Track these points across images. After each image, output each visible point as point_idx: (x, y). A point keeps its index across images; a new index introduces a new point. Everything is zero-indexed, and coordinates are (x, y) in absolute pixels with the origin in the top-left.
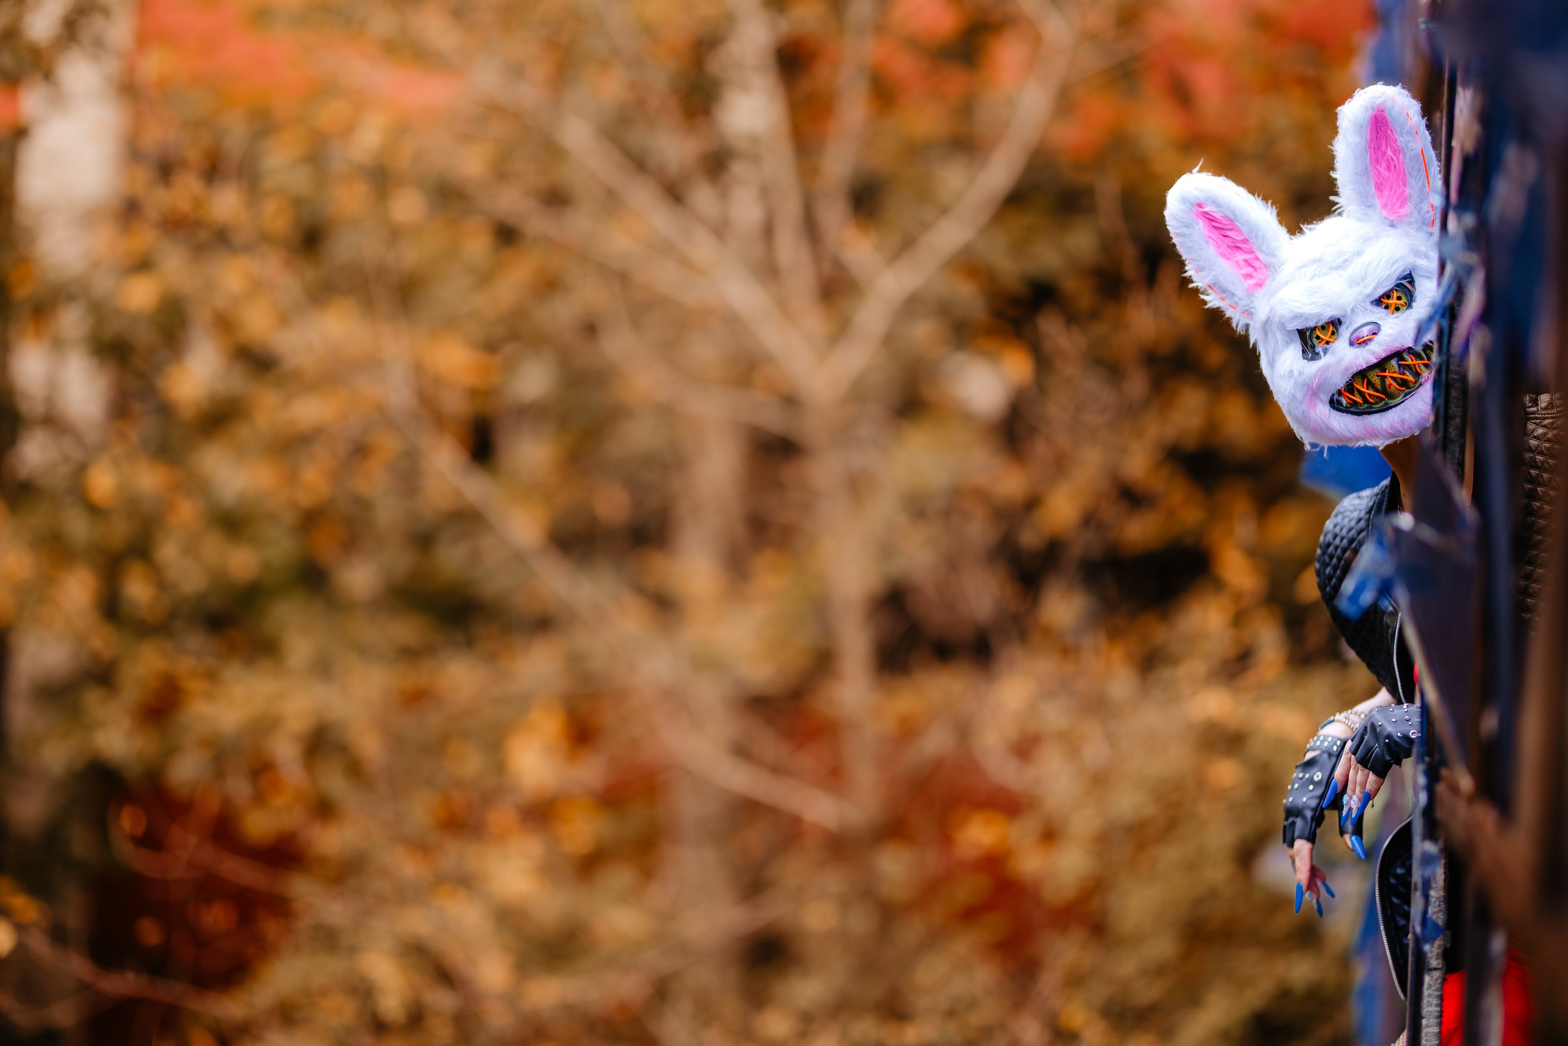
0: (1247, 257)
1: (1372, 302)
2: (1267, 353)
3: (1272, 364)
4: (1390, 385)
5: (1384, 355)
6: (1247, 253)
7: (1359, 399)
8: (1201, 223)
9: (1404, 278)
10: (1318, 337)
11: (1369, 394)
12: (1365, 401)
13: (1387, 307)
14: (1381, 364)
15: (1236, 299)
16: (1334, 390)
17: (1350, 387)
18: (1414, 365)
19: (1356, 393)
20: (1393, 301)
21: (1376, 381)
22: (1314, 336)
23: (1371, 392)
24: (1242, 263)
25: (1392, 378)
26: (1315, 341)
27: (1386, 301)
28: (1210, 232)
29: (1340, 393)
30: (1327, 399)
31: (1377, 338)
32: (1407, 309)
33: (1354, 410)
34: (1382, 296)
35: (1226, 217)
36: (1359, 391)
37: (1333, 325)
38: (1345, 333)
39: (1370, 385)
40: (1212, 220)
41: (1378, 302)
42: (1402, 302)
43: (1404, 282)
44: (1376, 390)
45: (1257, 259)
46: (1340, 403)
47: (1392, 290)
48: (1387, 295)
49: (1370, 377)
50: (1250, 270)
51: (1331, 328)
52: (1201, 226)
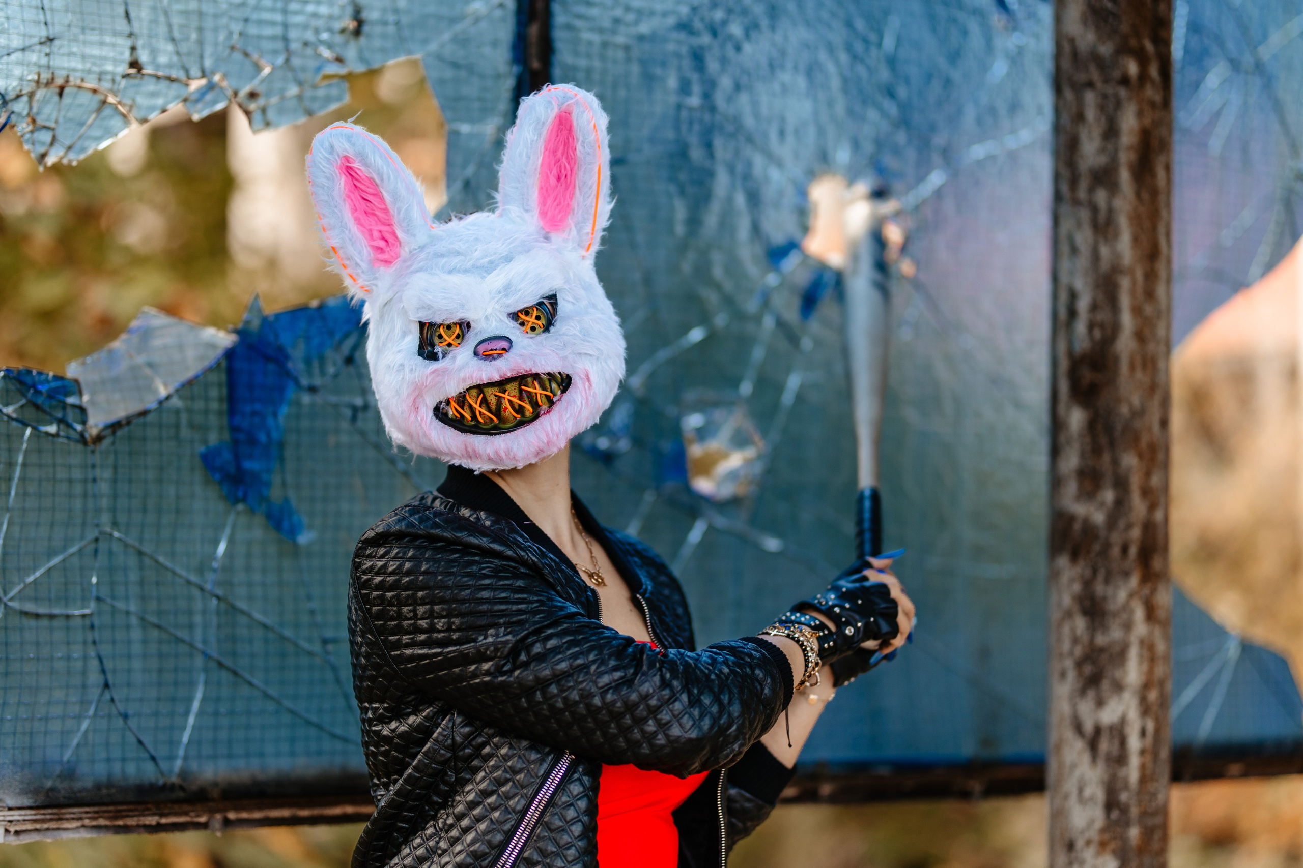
0: (384, 228)
1: (509, 315)
2: (378, 338)
3: (379, 351)
4: (506, 408)
5: (509, 375)
6: (384, 224)
7: (468, 416)
8: (343, 178)
9: (548, 298)
10: (440, 336)
11: (480, 412)
12: (474, 417)
13: (522, 324)
14: (501, 384)
15: (359, 271)
16: (443, 398)
17: (461, 399)
18: (536, 393)
19: (466, 407)
20: (532, 320)
21: (493, 401)
22: (437, 334)
23: (483, 411)
24: (376, 234)
25: (510, 401)
26: (436, 340)
27: (523, 317)
28: (351, 191)
29: (448, 402)
30: (432, 404)
31: (506, 356)
32: (544, 332)
33: (458, 424)
34: (521, 311)
35: (371, 180)
36: (471, 406)
37: (460, 327)
38: (472, 340)
39: (485, 402)
40: (356, 180)
41: (515, 316)
42: (539, 322)
43: (546, 301)
44: (490, 411)
45: (394, 234)
46: (446, 415)
47: (532, 307)
48: (526, 312)
49: (487, 395)
50: (382, 244)
51: (457, 330)
52: (341, 182)
